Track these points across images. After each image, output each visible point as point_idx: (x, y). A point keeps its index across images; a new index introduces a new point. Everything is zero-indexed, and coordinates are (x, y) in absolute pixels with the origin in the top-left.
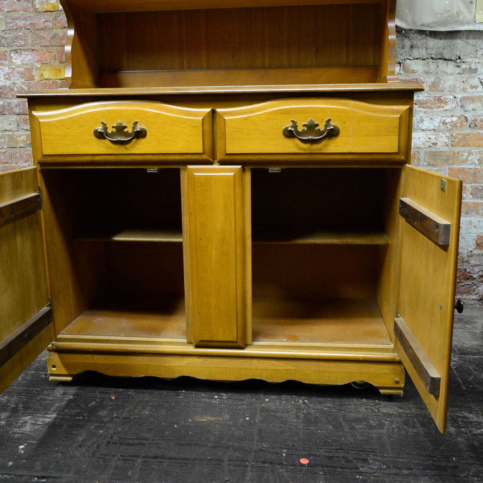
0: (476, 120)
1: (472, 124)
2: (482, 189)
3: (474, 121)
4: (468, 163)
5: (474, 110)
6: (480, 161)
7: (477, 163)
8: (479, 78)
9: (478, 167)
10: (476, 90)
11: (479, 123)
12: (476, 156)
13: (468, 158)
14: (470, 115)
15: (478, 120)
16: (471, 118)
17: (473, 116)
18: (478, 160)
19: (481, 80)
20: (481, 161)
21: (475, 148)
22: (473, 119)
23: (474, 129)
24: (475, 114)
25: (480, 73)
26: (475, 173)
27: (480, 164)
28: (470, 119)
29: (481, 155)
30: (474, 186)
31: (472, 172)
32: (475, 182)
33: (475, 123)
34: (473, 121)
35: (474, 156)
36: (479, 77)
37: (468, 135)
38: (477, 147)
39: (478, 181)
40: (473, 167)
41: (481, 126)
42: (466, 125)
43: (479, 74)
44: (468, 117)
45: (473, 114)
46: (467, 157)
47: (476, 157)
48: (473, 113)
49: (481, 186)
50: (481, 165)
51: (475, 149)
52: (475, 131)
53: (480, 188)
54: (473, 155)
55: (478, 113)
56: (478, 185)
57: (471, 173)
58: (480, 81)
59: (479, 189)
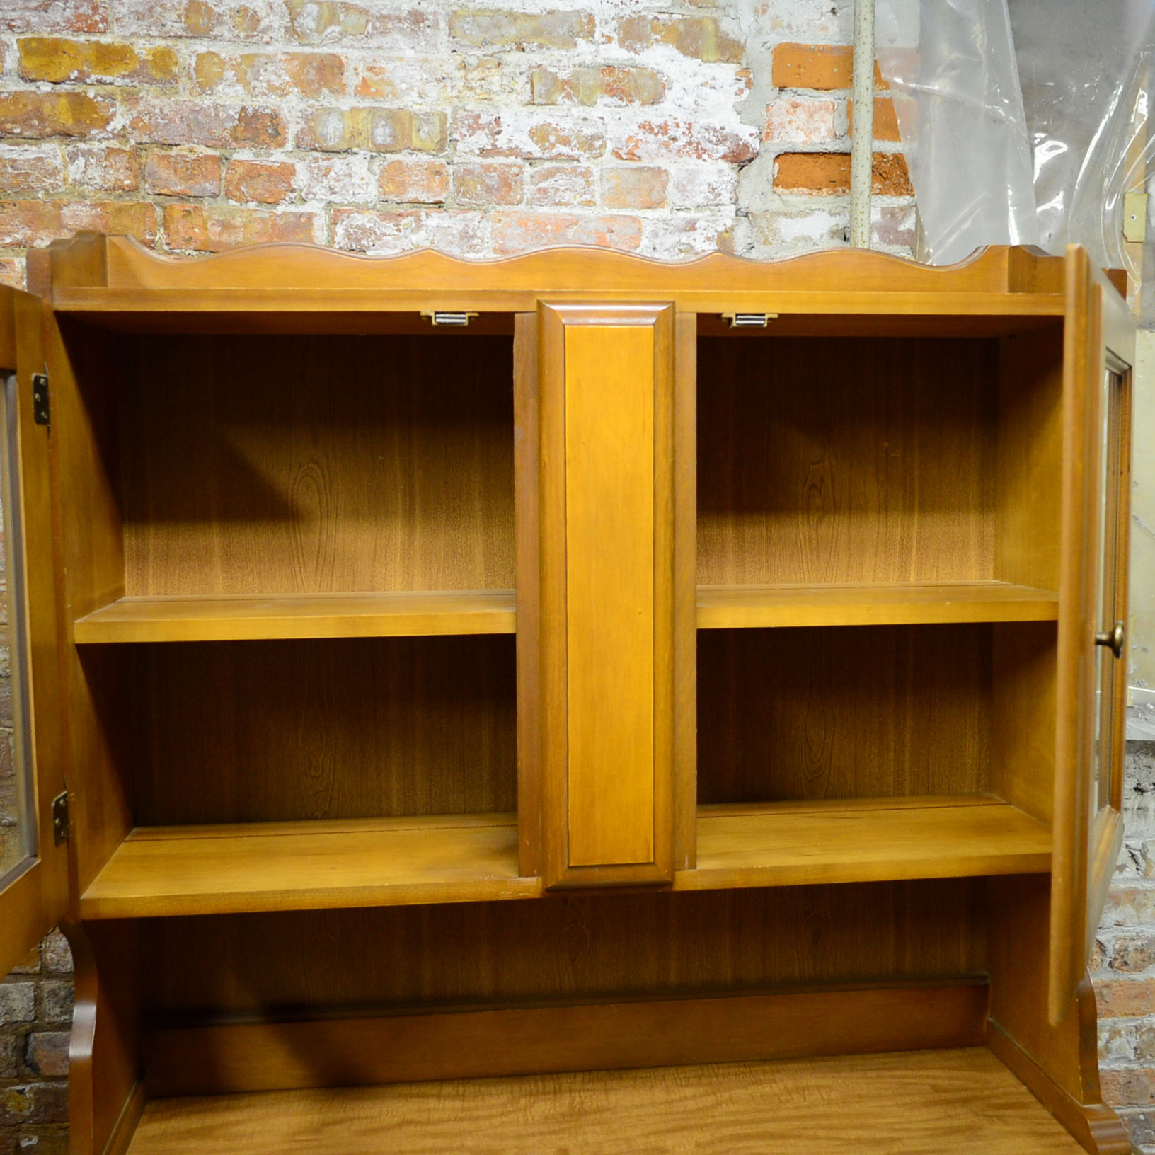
0: (1126, 950)
1: (1116, 959)
2: (1146, 1120)
3: (1122, 953)
4: (1111, 1056)
5: (1118, 924)
6: (1139, 1052)
7: (1132, 1057)
8: (1127, 846)
9: (1135, 1066)
10: (1122, 876)
11: (1132, 958)
12: (1129, 1038)
13: (1109, 1045)
14: (1109, 936)
15: (1130, 949)
16: (1114, 946)
17: (1117, 939)
18: (1135, 1048)
19: (1132, 851)
20: (1141, 1051)
21: (1125, 1018)
22: (1117, 947)
23: (1121, 972)
24: (1122, 935)
25: (1129, 834)
26: (1130, 1082)
27: (1139, 1059)
28: (1109, 947)
29: (1140, 1036)
30: (1128, 1115)
31: (1121, 1081)
32: (1129, 1103)
33: (1123, 956)
34: (1118, 952)
35: (1124, 1040)
36: (1128, 843)
37: (1107, 986)
38: (1132, 1017)
39: (1135, 1101)
40: (1121, 1066)
41: (1136, 963)
42: (1102, 961)
43: (1128, 837)
44: (1106, 944)
45: (1116, 934)
46: (1108, 1042)
47: (1128, 1042)
48: (1118, 932)
49: (1143, 1113)
50: (1142, 1060)
51: (1124, 1021)
52: (1124, 977)
53: (1142, 1117)
54: (1121, 1036)
55: (1129, 931)
56: (1138, 1110)
57: (1119, 1083)
58: (1130, 852)
59: (1138, 1121)
